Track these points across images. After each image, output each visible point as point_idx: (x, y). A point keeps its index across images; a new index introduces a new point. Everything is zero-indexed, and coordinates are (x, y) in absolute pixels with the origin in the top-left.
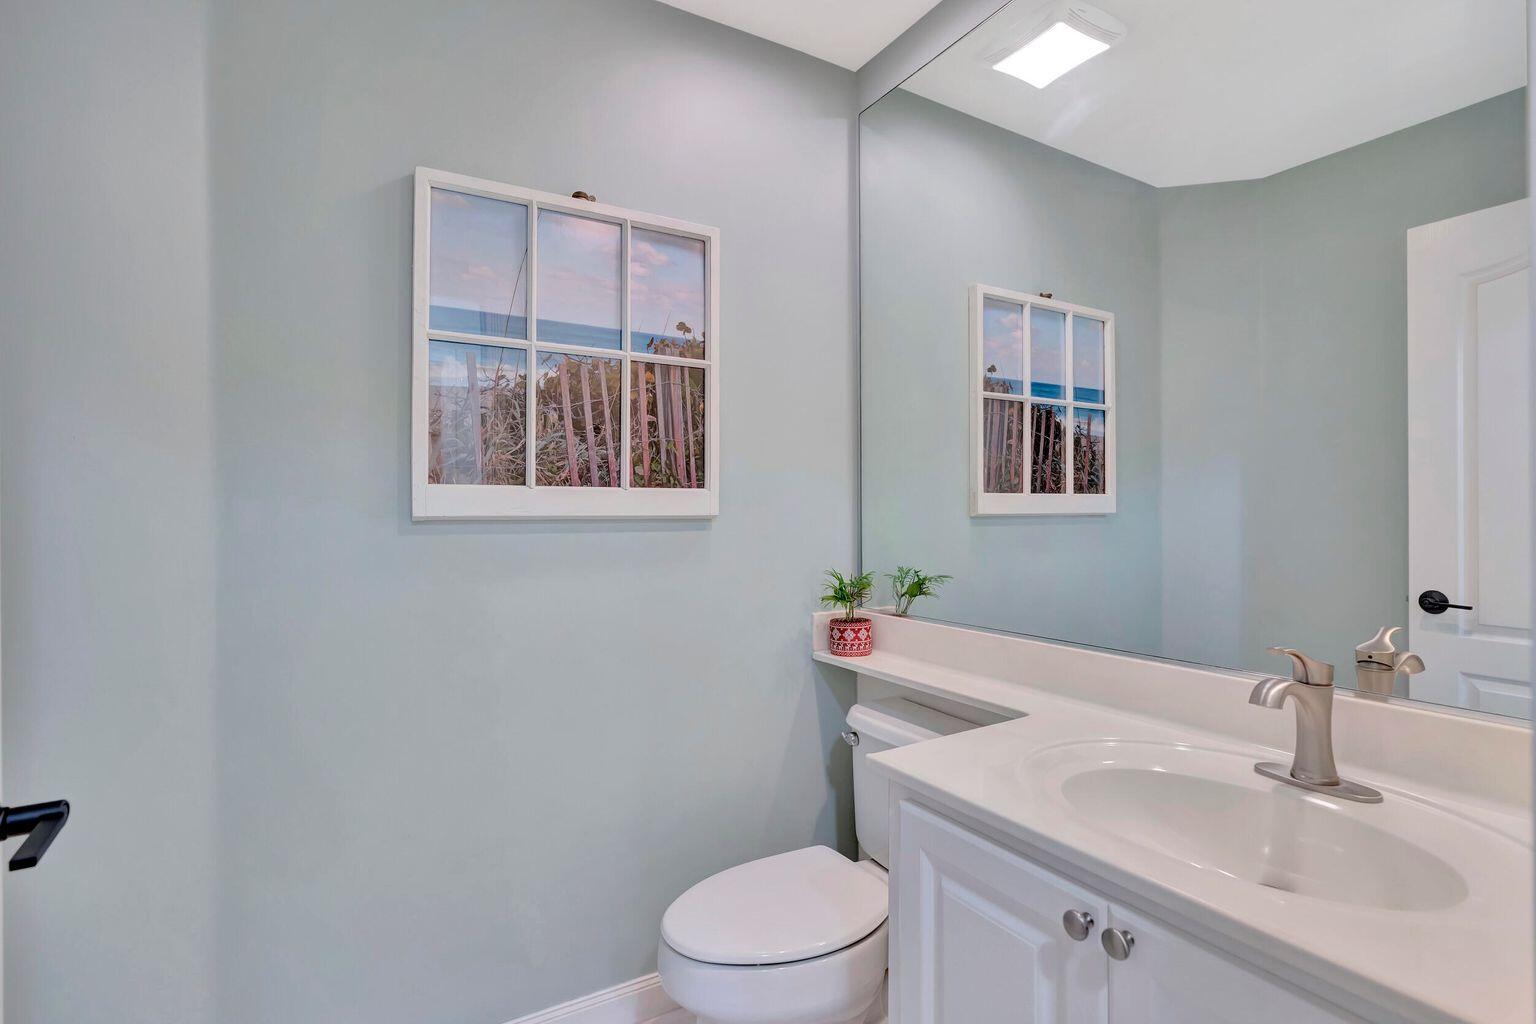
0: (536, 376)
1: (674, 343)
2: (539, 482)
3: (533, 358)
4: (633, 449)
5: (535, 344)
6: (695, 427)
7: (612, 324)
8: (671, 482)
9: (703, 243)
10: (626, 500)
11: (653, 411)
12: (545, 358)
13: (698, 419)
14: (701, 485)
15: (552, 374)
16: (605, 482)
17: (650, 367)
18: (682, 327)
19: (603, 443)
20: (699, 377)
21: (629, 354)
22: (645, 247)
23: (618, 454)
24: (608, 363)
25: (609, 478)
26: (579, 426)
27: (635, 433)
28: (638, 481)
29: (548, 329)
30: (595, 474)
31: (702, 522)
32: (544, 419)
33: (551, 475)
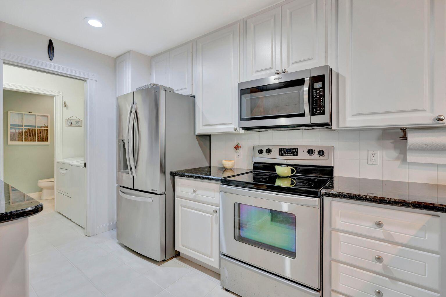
0: (24, 131)
1: (43, 127)
2: (24, 141)
3: (24, 129)
4: (37, 138)
5: (24, 127)
6: (46, 135)
7: (34, 125)
8: (43, 141)
9: (47, 116)
10: (36, 143)
11: (40, 133)
12: (25, 129)
13: (47, 134)
14: (47, 141)
15: (26, 130)
16: (33, 141)
17: (40, 129)
18: (44, 125)
19: (33, 137)
20: (47, 130)
21: (36, 128)
22: (39, 117)
23: (35, 138)
24: (34, 129)
25: (34, 140)
26: (30, 136)
27: (38, 136)
28: (38, 141)
29: (25, 126)
30: (32, 140)
31: (48, 145)
32: (25, 135)
33: (26, 140)
